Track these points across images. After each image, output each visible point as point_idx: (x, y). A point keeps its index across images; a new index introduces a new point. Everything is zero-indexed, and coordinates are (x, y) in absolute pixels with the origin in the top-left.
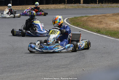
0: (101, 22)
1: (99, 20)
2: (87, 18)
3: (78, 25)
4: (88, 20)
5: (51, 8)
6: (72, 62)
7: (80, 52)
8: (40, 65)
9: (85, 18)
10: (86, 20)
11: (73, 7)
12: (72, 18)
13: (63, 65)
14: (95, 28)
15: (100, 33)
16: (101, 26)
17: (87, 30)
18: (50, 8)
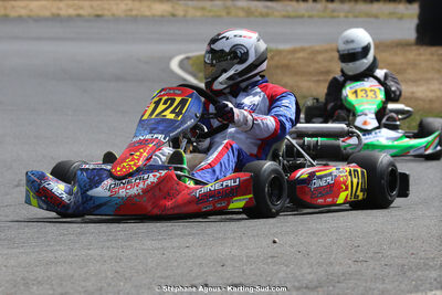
0: (327, 73)
11: (207, 13)
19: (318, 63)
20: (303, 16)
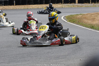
0: (94, 19)
1: (92, 18)
2: (81, 15)
3: (74, 22)
4: (83, 17)
7: (77, 45)
10: (81, 17)
11: (69, 7)
12: (69, 16)
13: (62, 56)
14: (89, 24)
16: (94, 23)
17: (82, 26)
19: (92, 17)
20: (89, 7)
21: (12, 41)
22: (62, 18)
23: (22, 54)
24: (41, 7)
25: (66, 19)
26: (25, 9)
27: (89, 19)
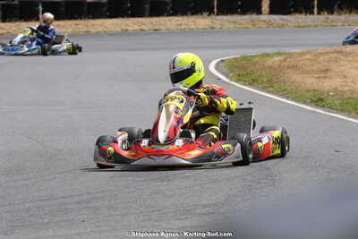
0: (327, 71)
1: (319, 66)
2: (281, 58)
3: (254, 81)
4: (286, 64)
5: (168, 29)
6: (234, 196)
7: (261, 166)
8: (131, 206)
9: (276, 59)
10: (279, 66)
11: (237, 26)
12: (235, 59)
14: (308, 91)
15: (323, 107)
16: (327, 85)
17: (281, 96)
18: (162, 27)
19: (320, 63)
20: (310, 26)
21: (28, 152)
22: (212, 67)
23: (61, 198)
24: (136, 27)
25: (224, 70)
26: (80, 35)
27: (308, 72)
